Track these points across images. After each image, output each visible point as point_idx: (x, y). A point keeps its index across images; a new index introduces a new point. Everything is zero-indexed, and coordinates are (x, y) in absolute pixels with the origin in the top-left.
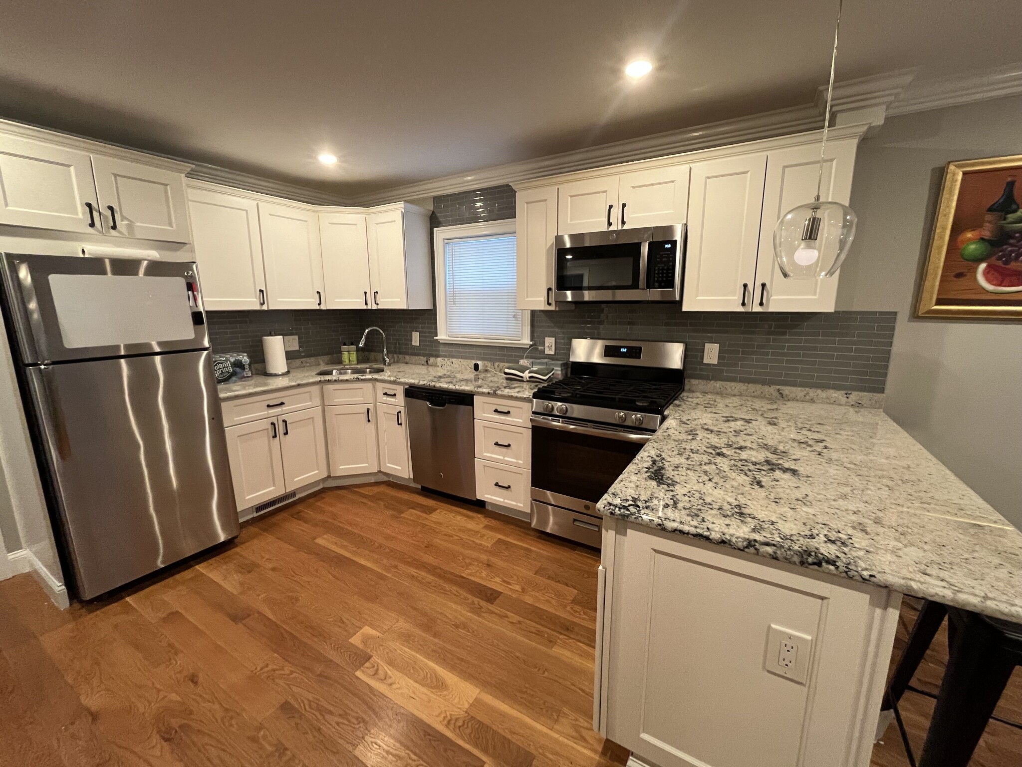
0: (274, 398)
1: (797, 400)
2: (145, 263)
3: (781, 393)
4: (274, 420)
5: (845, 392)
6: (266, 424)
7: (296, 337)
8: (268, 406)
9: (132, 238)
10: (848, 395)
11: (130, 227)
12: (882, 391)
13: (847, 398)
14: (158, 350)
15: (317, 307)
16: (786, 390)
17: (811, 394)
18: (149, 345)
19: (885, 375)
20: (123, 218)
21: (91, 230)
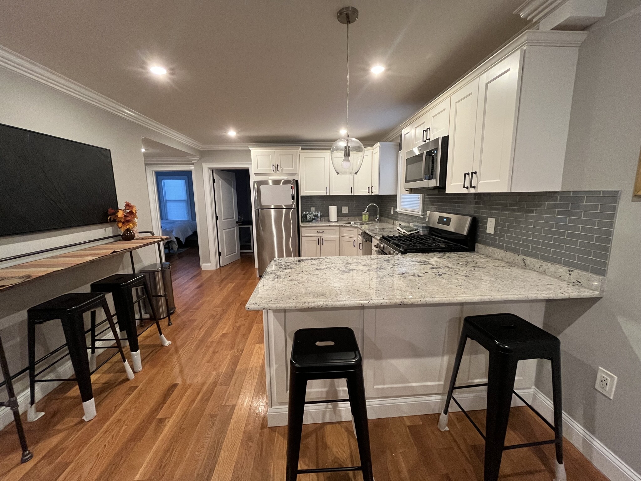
0: (320, 229)
1: (535, 270)
2: (283, 181)
3: (524, 262)
4: (318, 237)
5: (569, 269)
6: (316, 239)
7: (347, 207)
8: (318, 232)
9: (283, 174)
10: (570, 273)
11: (282, 170)
12: (605, 274)
13: (570, 274)
14: (284, 207)
15: (351, 194)
16: (529, 260)
17: (544, 267)
18: (281, 206)
20: (281, 167)
21: (273, 172)
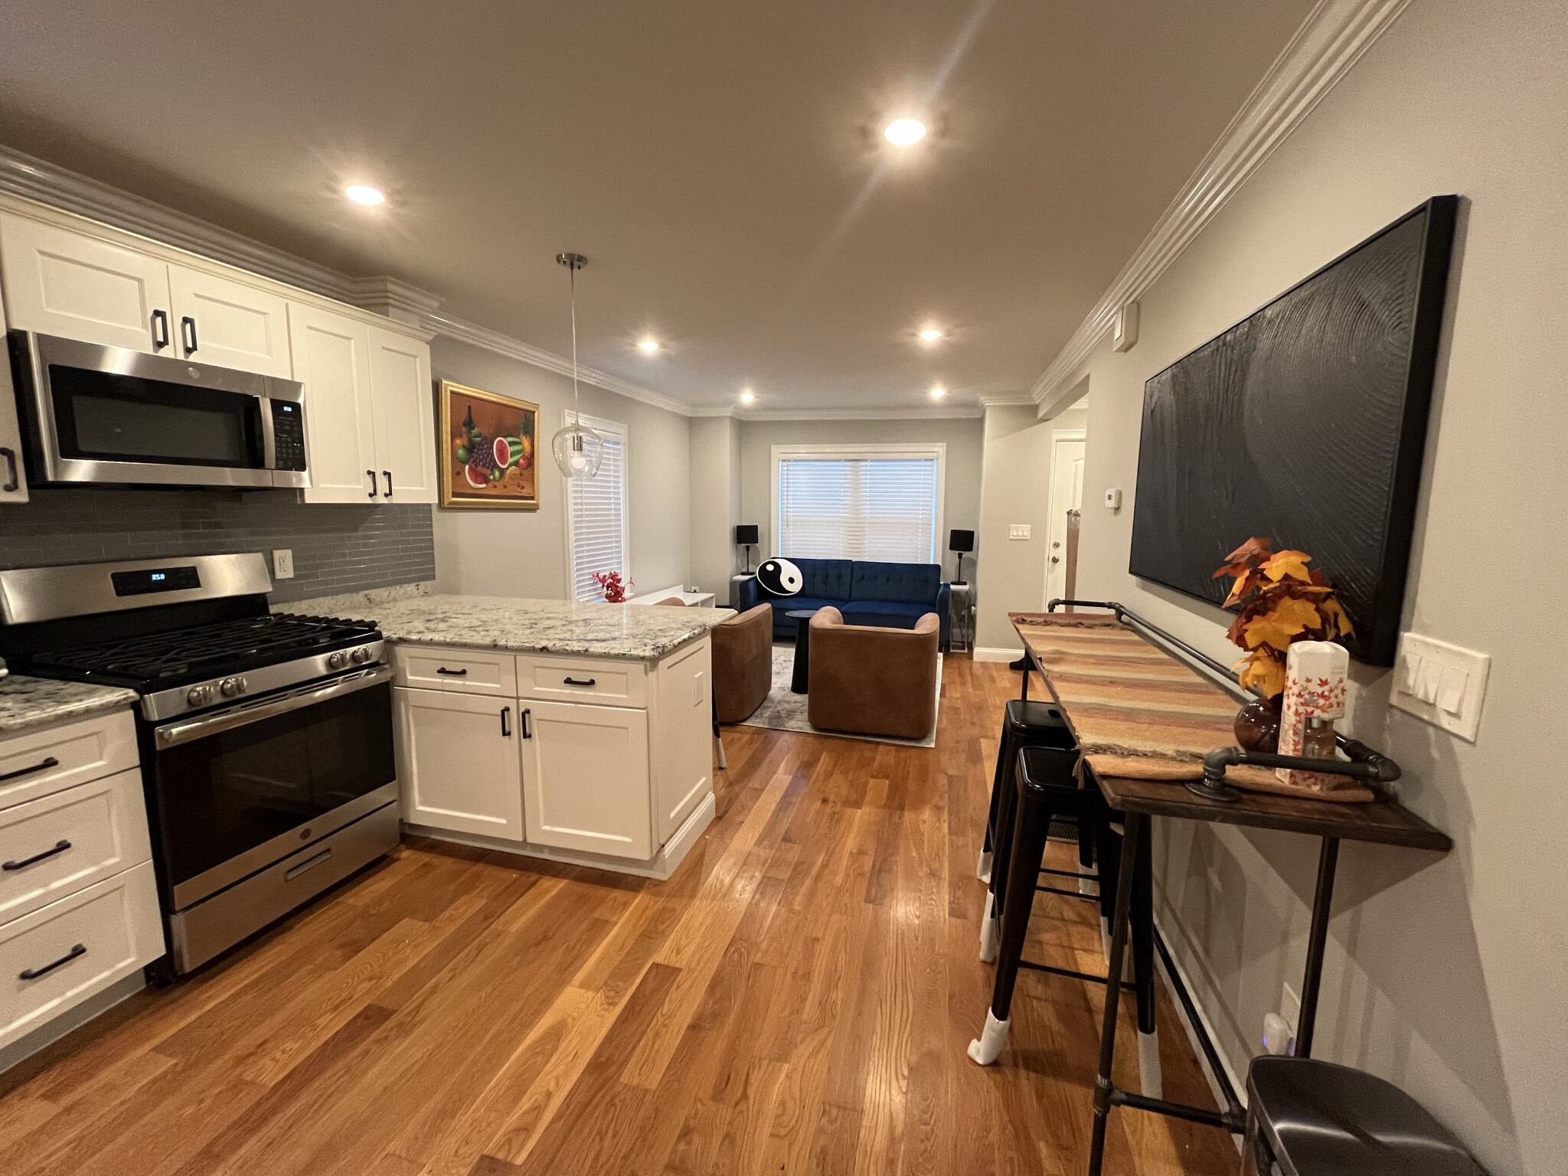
5: (416, 584)
12: (433, 577)
13: (418, 588)
16: (374, 593)
19: (433, 562)
